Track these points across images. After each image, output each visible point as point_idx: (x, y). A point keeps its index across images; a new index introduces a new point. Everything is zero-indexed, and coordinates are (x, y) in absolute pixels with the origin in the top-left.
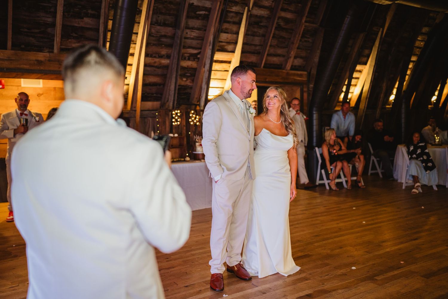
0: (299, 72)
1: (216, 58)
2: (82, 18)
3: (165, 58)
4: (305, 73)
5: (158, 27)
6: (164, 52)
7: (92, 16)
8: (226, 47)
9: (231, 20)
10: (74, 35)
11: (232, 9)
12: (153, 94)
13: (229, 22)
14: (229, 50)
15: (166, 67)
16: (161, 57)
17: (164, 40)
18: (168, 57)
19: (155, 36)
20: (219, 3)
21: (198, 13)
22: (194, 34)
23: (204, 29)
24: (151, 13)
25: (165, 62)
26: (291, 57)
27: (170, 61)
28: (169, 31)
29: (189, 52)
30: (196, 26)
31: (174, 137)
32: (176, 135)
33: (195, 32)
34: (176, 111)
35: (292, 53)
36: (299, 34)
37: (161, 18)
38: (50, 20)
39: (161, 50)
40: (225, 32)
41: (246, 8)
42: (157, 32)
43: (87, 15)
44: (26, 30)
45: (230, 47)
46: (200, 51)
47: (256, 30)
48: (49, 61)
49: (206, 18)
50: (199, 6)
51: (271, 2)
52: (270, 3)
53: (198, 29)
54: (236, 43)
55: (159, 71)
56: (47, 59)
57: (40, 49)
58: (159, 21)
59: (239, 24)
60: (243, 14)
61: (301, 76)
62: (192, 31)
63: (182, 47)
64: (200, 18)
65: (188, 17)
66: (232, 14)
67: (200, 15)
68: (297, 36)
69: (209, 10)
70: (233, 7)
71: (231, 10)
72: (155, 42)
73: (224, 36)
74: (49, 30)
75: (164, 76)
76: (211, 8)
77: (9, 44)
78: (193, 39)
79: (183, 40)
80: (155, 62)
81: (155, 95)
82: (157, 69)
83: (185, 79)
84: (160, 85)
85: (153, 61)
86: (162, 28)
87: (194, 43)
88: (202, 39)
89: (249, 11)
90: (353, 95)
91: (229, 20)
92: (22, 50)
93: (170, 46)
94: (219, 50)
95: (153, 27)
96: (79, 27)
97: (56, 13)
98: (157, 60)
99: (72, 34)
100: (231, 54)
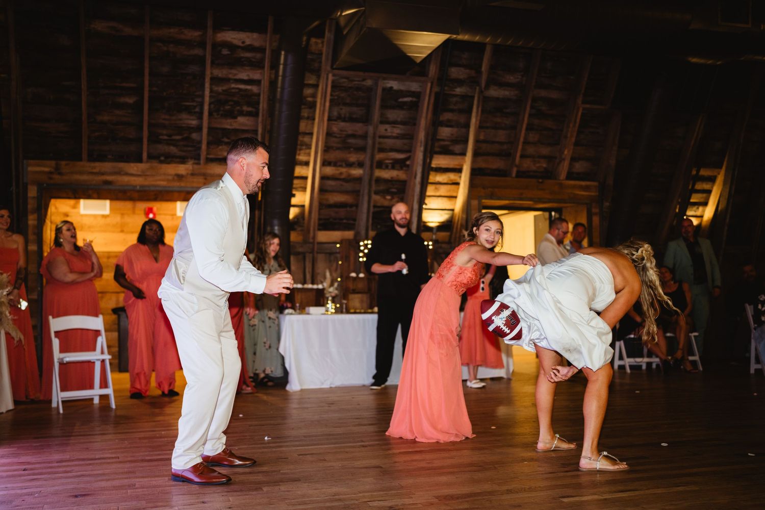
0: (583, 183)
1: (436, 164)
2: (235, 118)
3: (356, 167)
4: (595, 184)
5: (342, 124)
6: (353, 158)
7: (249, 114)
8: (451, 148)
9: (455, 108)
10: (226, 140)
11: (454, 91)
12: (342, 219)
13: (452, 111)
14: (457, 152)
15: (359, 179)
16: (350, 165)
17: (352, 141)
18: (360, 165)
19: (338, 136)
20: (429, 85)
21: (401, 100)
22: (397, 131)
23: (412, 122)
24: (327, 104)
25: (357, 172)
26: (564, 159)
27: (364, 171)
28: (358, 128)
29: (393, 157)
30: (399, 120)
31: (357, 278)
32: (362, 275)
33: (398, 127)
34: (366, 242)
35: (566, 152)
36: (575, 122)
37: (345, 111)
38: (194, 123)
39: (348, 155)
40: (447, 126)
41: (478, 88)
42: (341, 131)
43: (242, 113)
44: (166, 137)
45: (457, 148)
46: (408, 154)
47: (498, 120)
48: (193, 174)
49: (414, 106)
50: (401, 91)
51: (520, 77)
52: (518, 78)
53: (403, 123)
54: (466, 141)
55: (348, 186)
56: (190, 172)
57: (183, 160)
58: (343, 116)
59: (469, 112)
60: (473, 97)
61: (587, 188)
62: (394, 127)
63: (376, 150)
64: (405, 107)
65: (384, 106)
66: (455, 99)
67: (405, 103)
68: (571, 125)
69: (417, 95)
70: (456, 88)
71: (454, 93)
72: (339, 145)
73: (445, 132)
74: (195, 136)
75: (356, 193)
76: (420, 93)
77: (145, 155)
78: (396, 138)
79: (378, 140)
80: (341, 174)
81: (345, 221)
82: (344, 184)
83: (389, 197)
84: (351, 206)
85: (338, 172)
86: (348, 124)
87: (399, 143)
88: (410, 137)
89: (481, 92)
90: (702, 221)
91: (452, 107)
92: (161, 162)
93: (362, 149)
94: (440, 153)
95: (334, 124)
96: (233, 129)
97: (201, 113)
98: (344, 170)
99: (223, 140)
100: (459, 157)
